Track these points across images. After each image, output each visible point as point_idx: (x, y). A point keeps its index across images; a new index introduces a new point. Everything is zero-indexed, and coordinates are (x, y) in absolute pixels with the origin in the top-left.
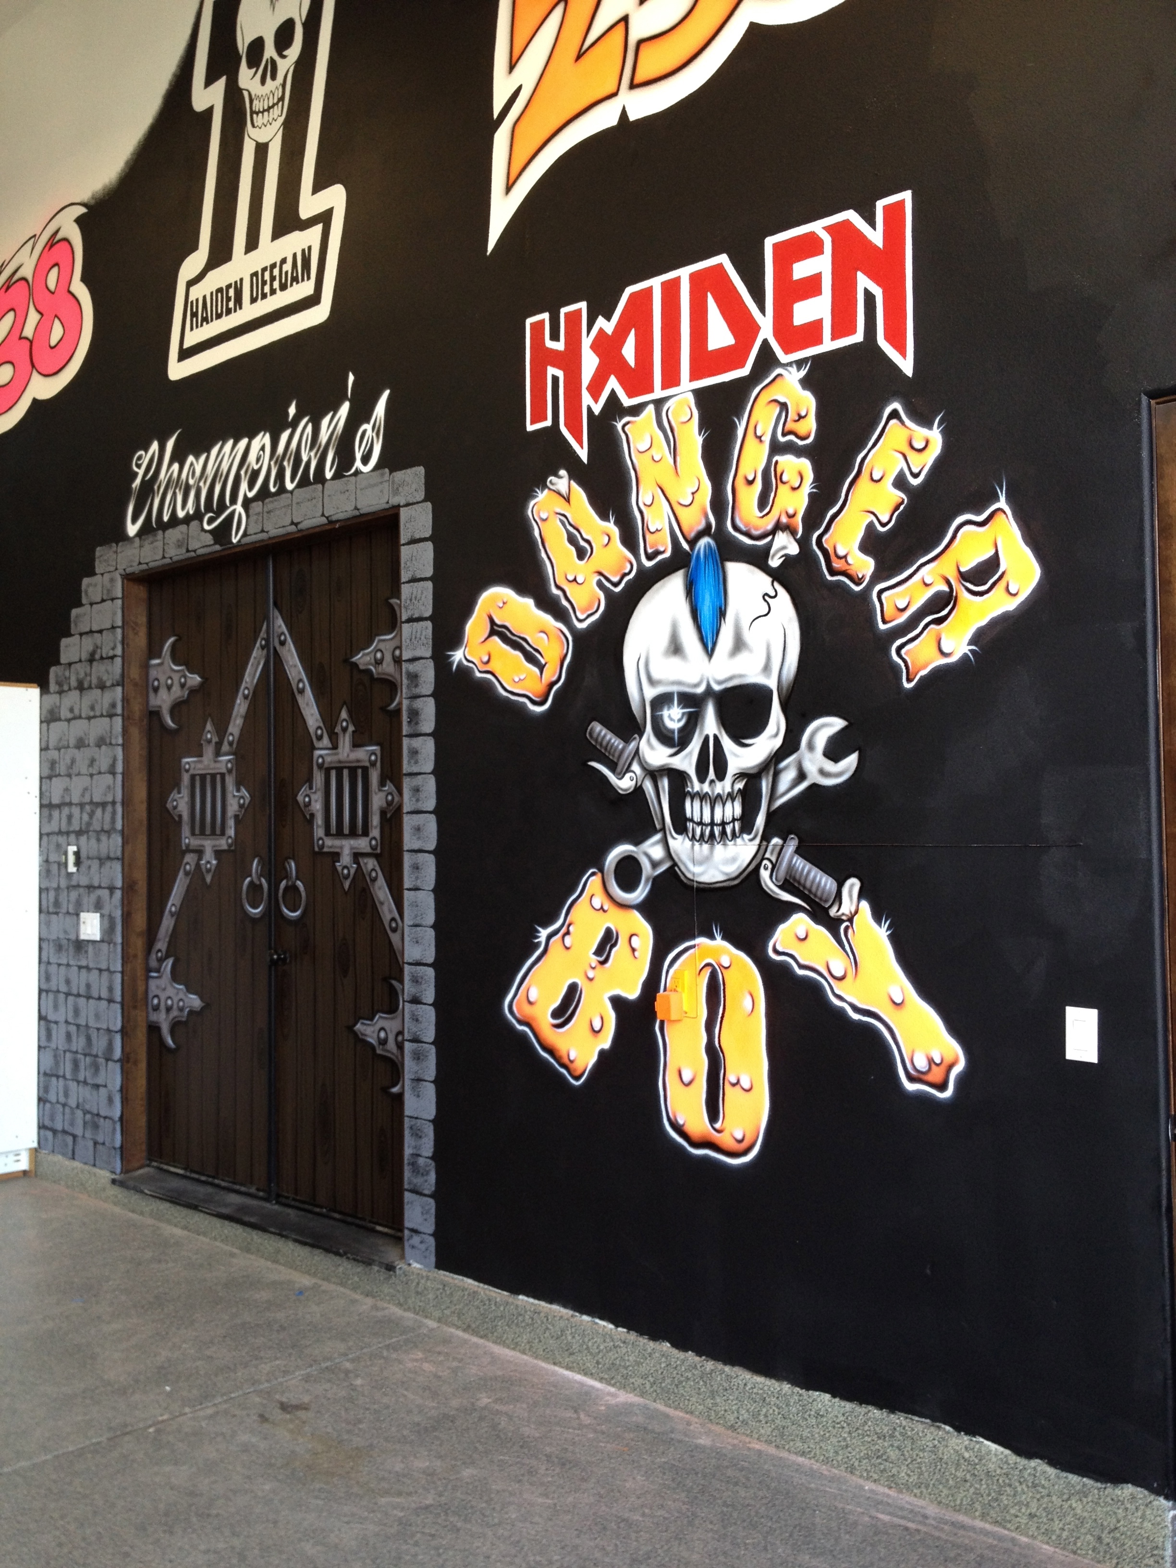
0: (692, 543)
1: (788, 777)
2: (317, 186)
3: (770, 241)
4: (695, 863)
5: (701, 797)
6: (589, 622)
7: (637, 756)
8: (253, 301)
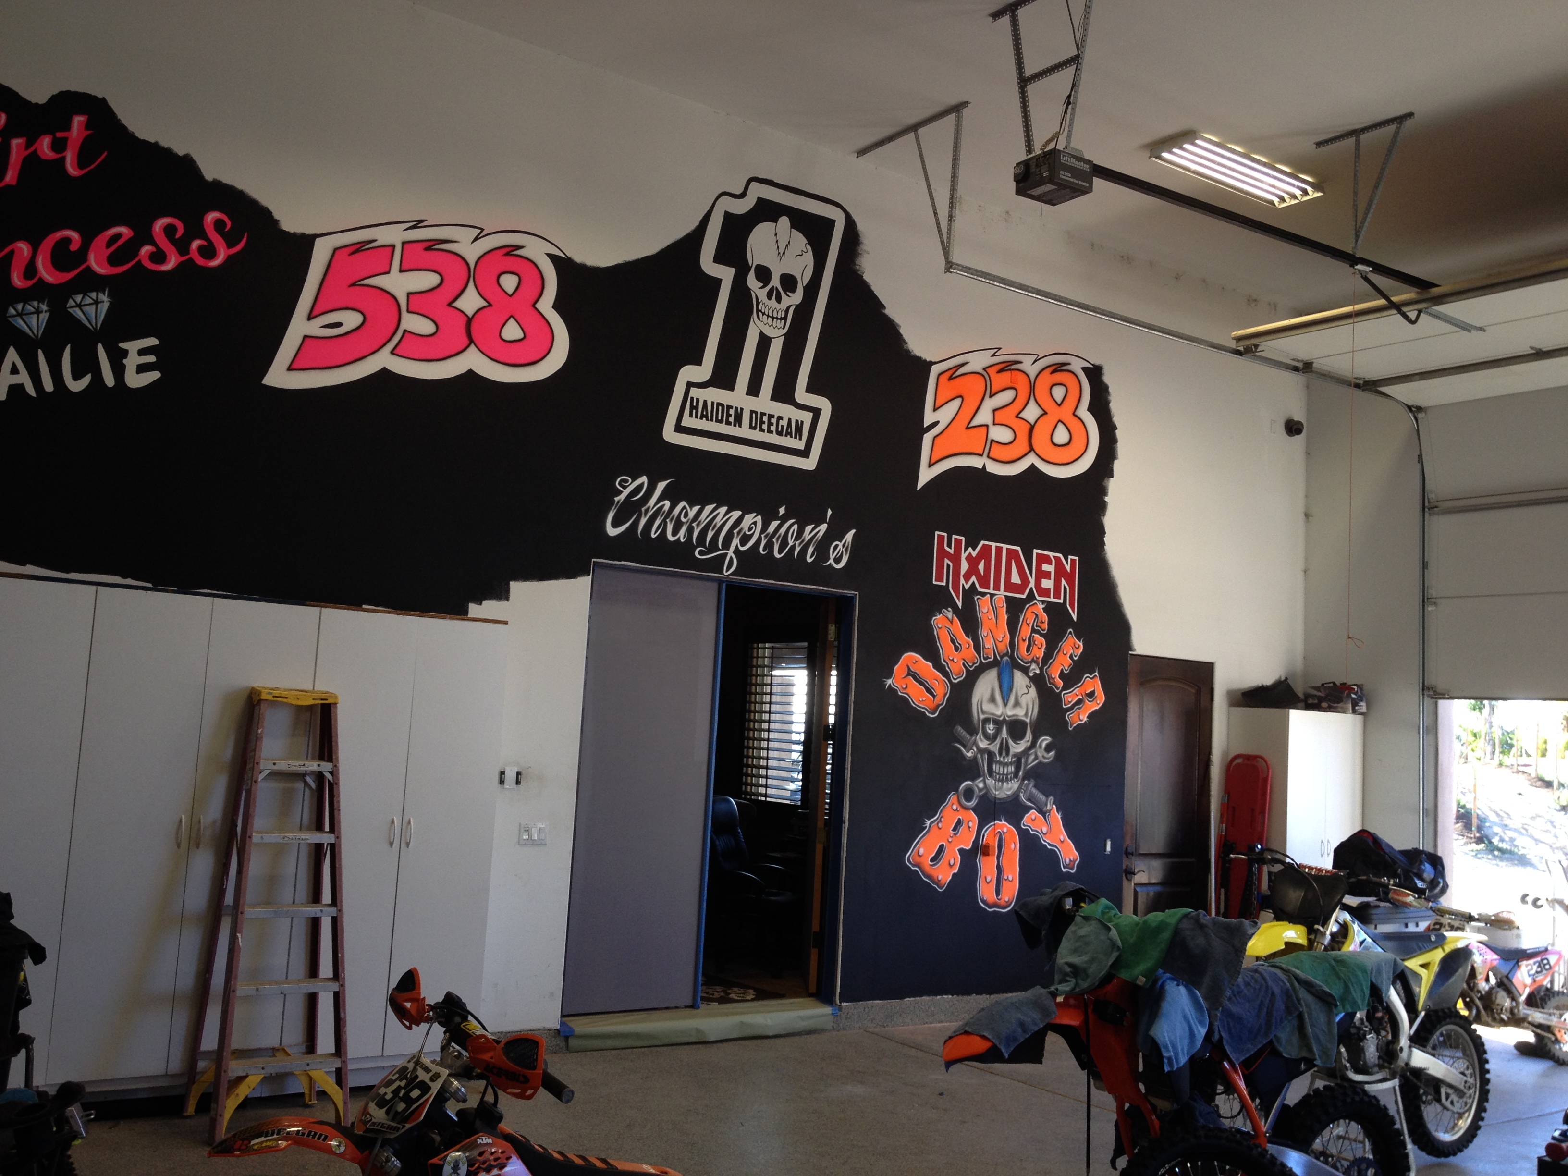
1: (1031, 758)
2: (810, 389)
3: (1035, 551)
4: (996, 790)
5: (1000, 763)
6: (958, 680)
7: (975, 743)
8: (751, 427)
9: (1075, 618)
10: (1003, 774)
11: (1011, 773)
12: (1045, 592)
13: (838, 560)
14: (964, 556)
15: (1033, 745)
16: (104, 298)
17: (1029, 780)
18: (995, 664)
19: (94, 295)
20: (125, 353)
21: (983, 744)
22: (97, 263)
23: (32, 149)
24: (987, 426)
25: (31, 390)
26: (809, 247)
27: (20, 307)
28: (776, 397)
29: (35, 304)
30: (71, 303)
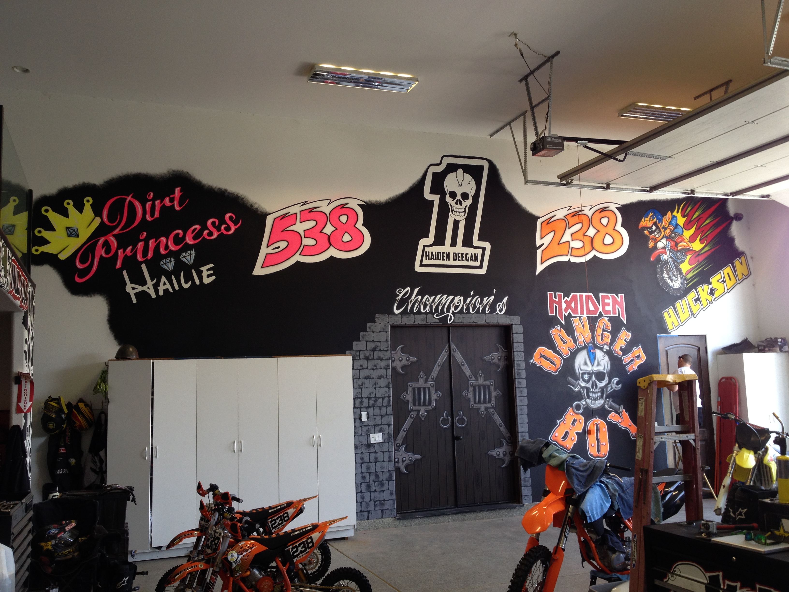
0: (588, 344)
1: (609, 388)
2: (480, 239)
3: (600, 294)
4: (592, 404)
5: (593, 392)
6: (567, 357)
7: (579, 384)
8: (454, 260)
9: (625, 322)
10: (595, 397)
11: (599, 396)
12: (608, 312)
13: (501, 311)
14: (563, 301)
15: (609, 382)
16: (193, 252)
17: (609, 399)
18: (585, 347)
19: (189, 252)
20: (202, 271)
21: (583, 384)
22: (189, 240)
23: (163, 203)
24: (569, 242)
25: (171, 290)
26: (473, 179)
27: (164, 261)
28: (464, 245)
29: (169, 259)
30: (182, 256)
